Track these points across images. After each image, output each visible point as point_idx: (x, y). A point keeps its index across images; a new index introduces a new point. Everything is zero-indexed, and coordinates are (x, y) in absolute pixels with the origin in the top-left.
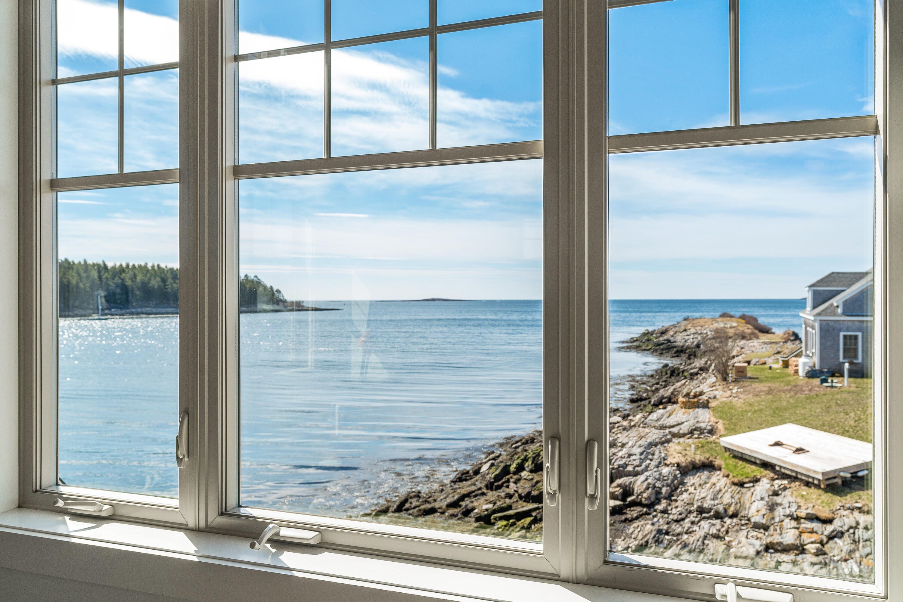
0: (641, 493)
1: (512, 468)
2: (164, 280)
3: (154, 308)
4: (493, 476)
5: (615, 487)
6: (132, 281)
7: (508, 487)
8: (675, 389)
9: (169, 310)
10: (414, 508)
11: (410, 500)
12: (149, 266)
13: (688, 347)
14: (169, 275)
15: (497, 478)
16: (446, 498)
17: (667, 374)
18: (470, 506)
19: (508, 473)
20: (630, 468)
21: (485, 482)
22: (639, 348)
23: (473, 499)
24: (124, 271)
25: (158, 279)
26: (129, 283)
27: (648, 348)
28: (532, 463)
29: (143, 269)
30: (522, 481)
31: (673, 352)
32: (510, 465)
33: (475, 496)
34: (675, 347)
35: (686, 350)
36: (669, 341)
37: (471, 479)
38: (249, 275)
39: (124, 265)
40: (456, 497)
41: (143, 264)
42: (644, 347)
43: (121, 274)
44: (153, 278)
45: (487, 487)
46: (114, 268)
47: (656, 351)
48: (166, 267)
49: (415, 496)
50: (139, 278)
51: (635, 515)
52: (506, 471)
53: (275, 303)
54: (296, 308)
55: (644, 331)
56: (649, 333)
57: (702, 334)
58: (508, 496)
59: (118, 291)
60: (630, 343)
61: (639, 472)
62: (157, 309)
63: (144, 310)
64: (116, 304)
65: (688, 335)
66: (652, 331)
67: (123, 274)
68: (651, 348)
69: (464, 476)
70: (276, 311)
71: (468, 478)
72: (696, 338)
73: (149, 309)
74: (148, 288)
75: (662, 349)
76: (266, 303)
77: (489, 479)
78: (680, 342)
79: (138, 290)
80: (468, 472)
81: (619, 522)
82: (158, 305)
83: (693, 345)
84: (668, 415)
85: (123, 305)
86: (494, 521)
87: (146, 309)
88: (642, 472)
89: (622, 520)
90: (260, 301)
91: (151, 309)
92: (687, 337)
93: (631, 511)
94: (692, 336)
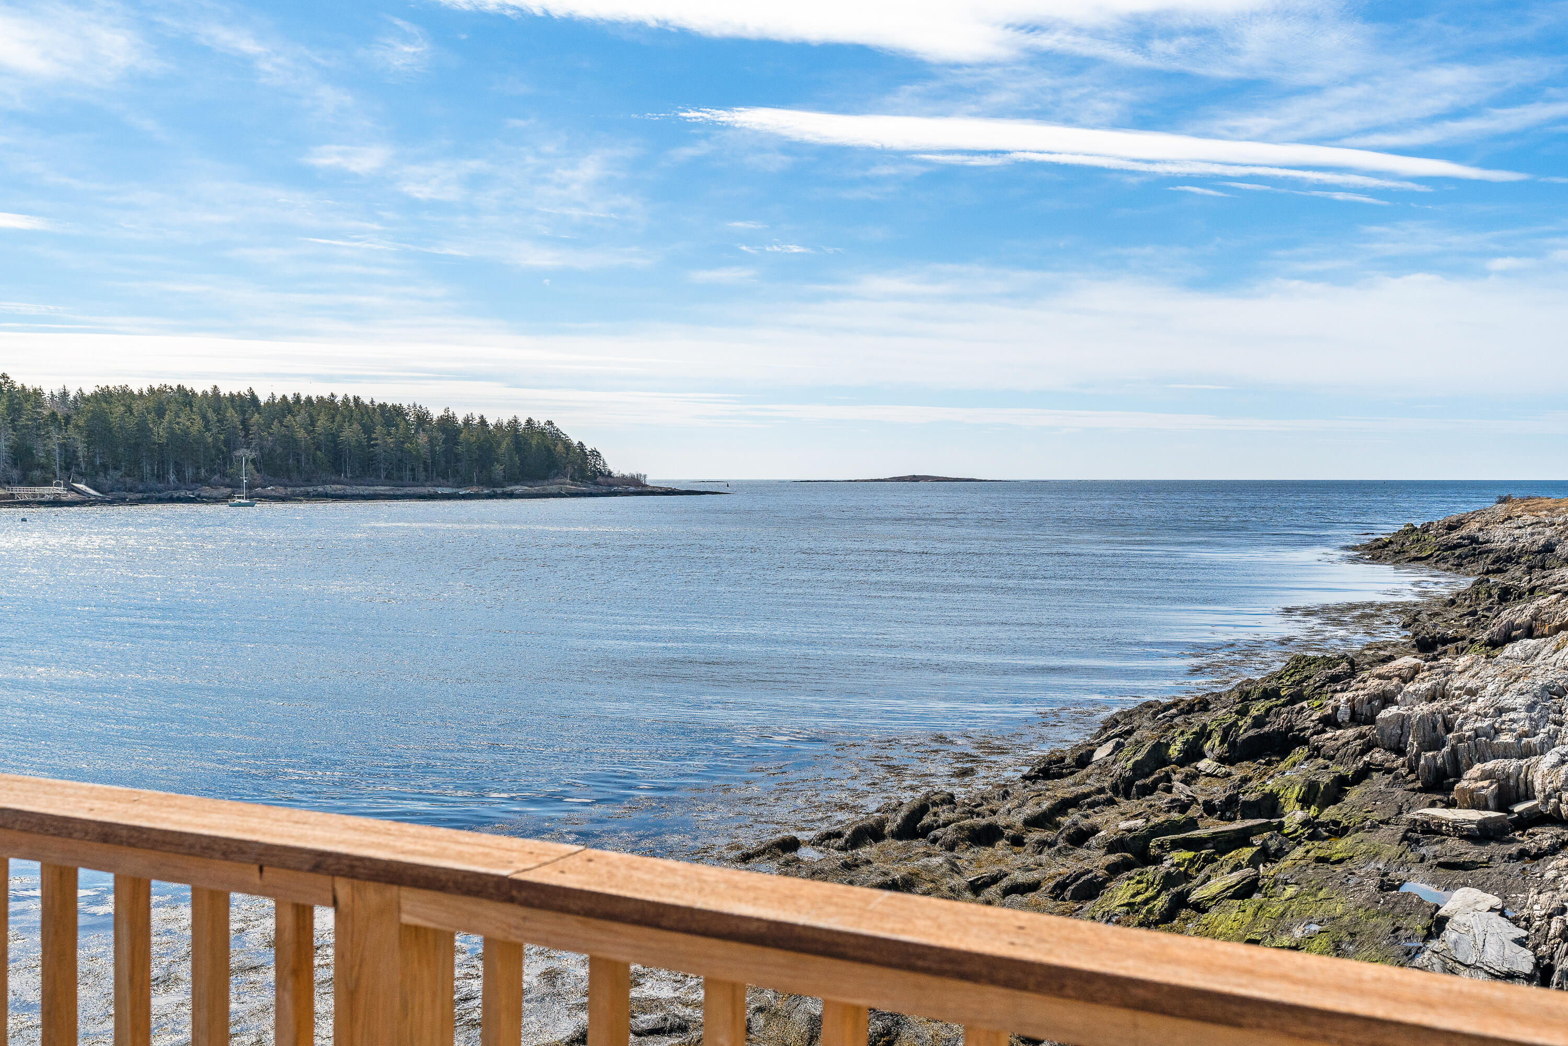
0: (1556, 790)
1: (1174, 751)
2: (368, 430)
3: (350, 485)
4: (1130, 764)
5: (1476, 780)
6: (309, 432)
7: (1169, 790)
8: (1539, 609)
9: (380, 489)
10: (945, 825)
11: (933, 809)
12: (339, 399)
13: (1523, 552)
14: (377, 418)
15: (1140, 769)
16: (1020, 806)
17: (1490, 596)
18: (1084, 823)
19: (1165, 762)
20: (1506, 738)
21: (1109, 780)
22: (1401, 557)
23: (1090, 812)
24: (290, 411)
25: (356, 426)
26: (301, 434)
27: (1424, 555)
28: (1222, 742)
29: (327, 405)
30: (1202, 781)
31: (1488, 561)
32: (1168, 746)
33: (1092, 805)
34: (1490, 551)
35: (1519, 557)
36: (1473, 540)
37: (1072, 773)
38: (535, 420)
39: (290, 398)
40: (1046, 805)
41: (326, 395)
42: (1413, 554)
43: (285, 417)
44: (346, 425)
45: (1115, 788)
46: (271, 404)
47: (1444, 559)
48: (372, 402)
49: (943, 802)
50: (322, 422)
51: (1546, 844)
52: (1158, 756)
53: (589, 478)
54: (632, 489)
55: (1402, 527)
56: (1416, 528)
57: (1554, 524)
58: (1176, 807)
59: (279, 450)
60: (1375, 548)
61: (1533, 749)
62: (355, 487)
63: (329, 488)
64: (275, 475)
65: (1520, 528)
66: (1422, 525)
67: (289, 417)
68: (1431, 555)
69: (1054, 769)
70: (591, 495)
71: (1064, 771)
72: (1539, 533)
73: (339, 487)
74: (336, 445)
75: (1459, 556)
76: (571, 477)
77: (1118, 772)
78: (1502, 542)
79: (318, 448)
80: (1062, 759)
81: (1503, 858)
82: (356, 479)
83: (1535, 548)
84: (1554, 648)
85: (289, 478)
86: (1158, 851)
87: (334, 487)
88: (1542, 748)
89: (1510, 855)
90: (558, 473)
91: (343, 487)
92: (1517, 532)
93: (1528, 835)
94: (1529, 530)
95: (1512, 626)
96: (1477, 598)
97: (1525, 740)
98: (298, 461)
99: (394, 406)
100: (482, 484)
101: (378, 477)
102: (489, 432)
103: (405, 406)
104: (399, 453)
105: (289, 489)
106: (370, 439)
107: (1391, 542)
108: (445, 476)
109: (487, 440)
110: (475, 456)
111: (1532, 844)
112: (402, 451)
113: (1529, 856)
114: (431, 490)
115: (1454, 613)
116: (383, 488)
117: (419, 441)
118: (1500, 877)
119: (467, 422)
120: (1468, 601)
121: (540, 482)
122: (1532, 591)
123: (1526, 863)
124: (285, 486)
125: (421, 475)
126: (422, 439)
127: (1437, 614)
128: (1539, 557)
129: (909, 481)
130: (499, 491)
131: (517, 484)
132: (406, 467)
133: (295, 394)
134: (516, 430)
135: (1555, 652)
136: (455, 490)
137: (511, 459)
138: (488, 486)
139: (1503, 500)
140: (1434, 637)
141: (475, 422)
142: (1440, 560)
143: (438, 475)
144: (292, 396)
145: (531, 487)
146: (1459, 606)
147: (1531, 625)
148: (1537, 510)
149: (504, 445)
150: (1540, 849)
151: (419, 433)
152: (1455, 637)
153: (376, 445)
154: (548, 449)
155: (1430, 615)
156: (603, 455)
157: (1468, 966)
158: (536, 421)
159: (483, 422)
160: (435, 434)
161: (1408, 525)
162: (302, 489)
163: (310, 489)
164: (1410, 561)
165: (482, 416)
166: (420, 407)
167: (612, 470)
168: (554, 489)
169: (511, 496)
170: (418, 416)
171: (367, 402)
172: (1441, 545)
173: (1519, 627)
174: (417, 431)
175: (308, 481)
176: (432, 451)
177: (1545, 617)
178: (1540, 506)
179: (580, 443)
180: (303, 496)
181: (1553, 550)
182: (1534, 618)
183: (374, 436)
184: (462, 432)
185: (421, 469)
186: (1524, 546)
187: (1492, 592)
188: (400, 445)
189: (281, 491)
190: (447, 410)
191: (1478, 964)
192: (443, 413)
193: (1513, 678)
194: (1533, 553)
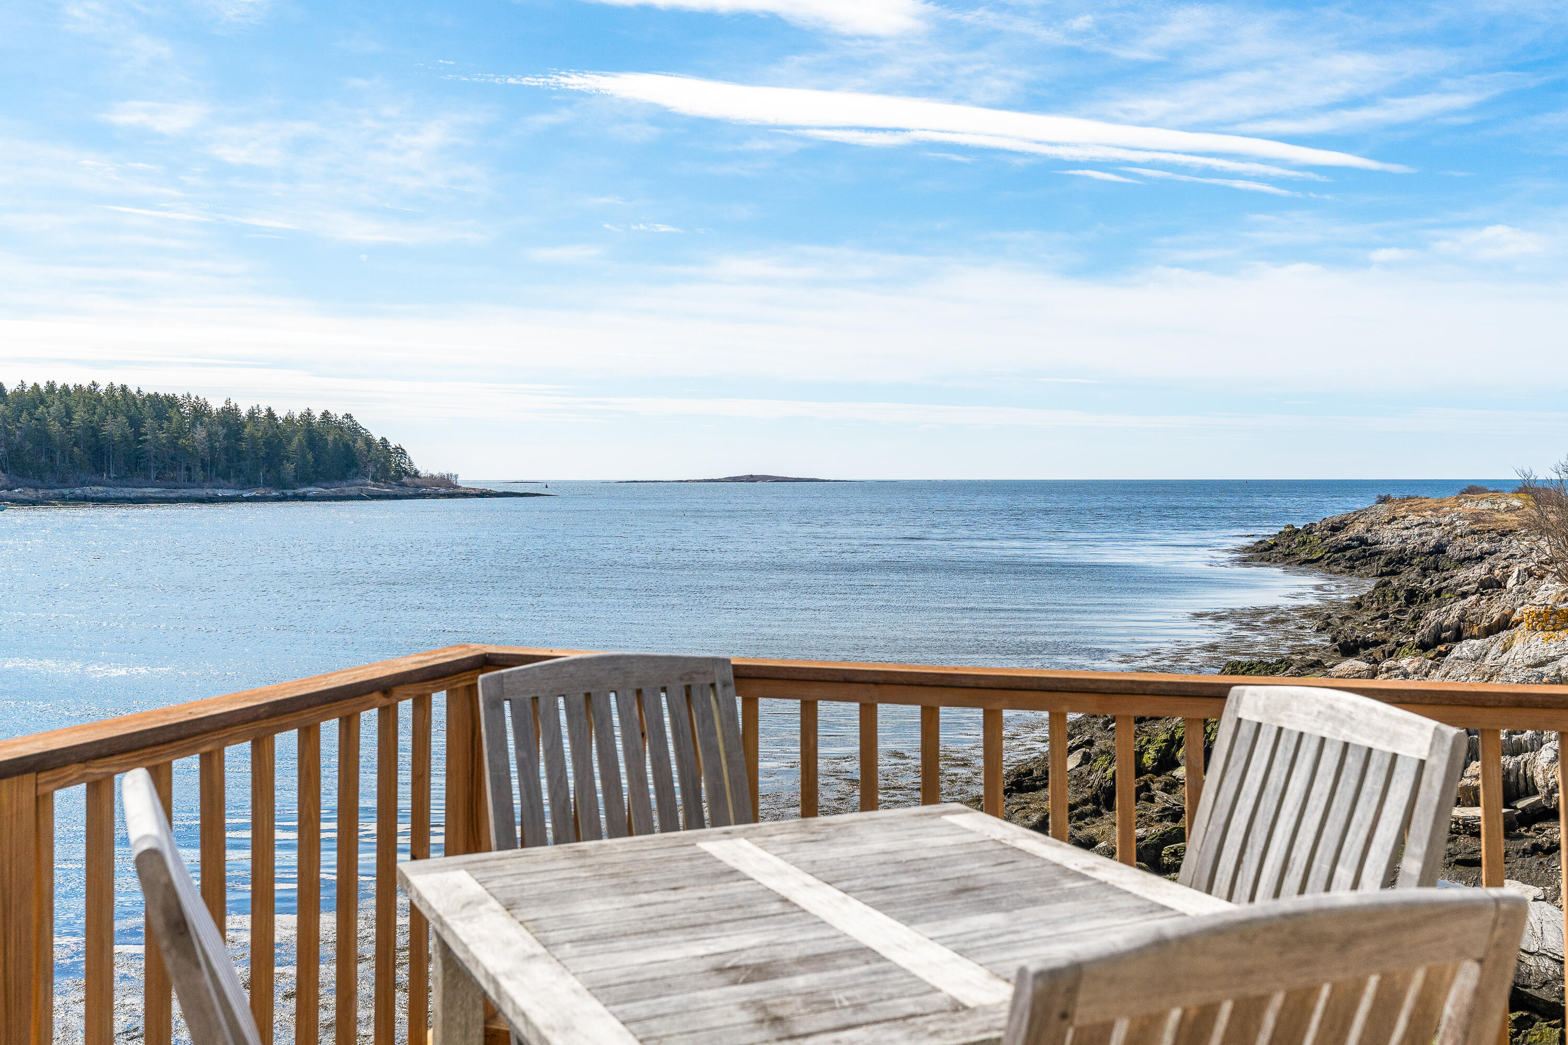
1: (1149, 760)
2: (135, 423)
3: (114, 486)
6: (64, 426)
7: (1152, 799)
9: (149, 491)
12: (103, 387)
13: (1415, 553)
19: (1142, 771)
21: (1088, 791)
22: (1291, 559)
24: (42, 401)
25: (121, 419)
26: (55, 427)
27: (1315, 557)
31: (1381, 563)
34: (1381, 553)
35: (1411, 559)
36: (1363, 541)
39: (42, 386)
41: (86, 384)
42: (1303, 556)
43: (36, 408)
44: (109, 417)
46: (20, 394)
47: (1336, 562)
48: (139, 392)
50: (79, 416)
53: (393, 479)
54: (442, 490)
55: (1282, 529)
56: (1299, 530)
57: (1441, 525)
58: (1168, 815)
59: (29, 446)
60: (1261, 551)
61: (1524, 746)
62: (119, 489)
63: (88, 491)
64: (23, 476)
65: (1407, 528)
66: (1305, 527)
67: (41, 409)
68: (1322, 557)
69: (1027, 781)
70: (396, 497)
71: (1038, 783)
72: (1427, 534)
73: (100, 488)
74: (97, 441)
75: (1350, 559)
76: (372, 477)
77: (1096, 783)
78: (1391, 543)
79: (76, 444)
80: (1031, 772)
81: (1517, 853)
82: (122, 479)
83: (1426, 549)
84: (1501, 648)
85: (41, 478)
86: (1172, 859)
87: (95, 488)
88: (1532, 745)
89: (1524, 850)
90: (357, 473)
91: (106, 488)
92: (1405, 532)
93: (1535, 830)
94: (1417, 530)
95: (1440, 628)
96: (1384, 601)
97: (1515, 737)
98: (52, 459)
99: (166, 397)
100: (270, 486)
101: (148, 477)
102: (278, 427)
103: (180, 397)
104: (172, 451)
105: (41, 492)
106: (137, 433)
107: (1276, 545)
108: (226, 476)
109: (275, 435)
110: (262, 454)
111: (1544, 839)
112: (175, 448)
113: (1542, 850)
114: (210, 492)
115: (1365, 617)
116: (154, 490)
117: (196, 436)
118: (1523, 871)
119: (252, 414)
120: (1376, 603)
121: (337, 483)
122: (1438, 593)
123: (1541, 857)
124: (36, 488)
125: (199, 474)
126: (200, 433)
127: (1347, 618)
128: (1432, 558)
129: (747, 481)
130: (289, 493)
131: (310, 484)
132: (180, 466)
133: (48, 383)
134: (310, 424)
135: (1504, 651)
136: (238, 492)
137: (304, 457)
138: (276, 489)
139: (1384, 500)
140: (1355, 641)
141: (262, 415)
142: (1332, 562)
143: (217, 475)
144: (45, 384)
145: (327, 488)
146: (1367, 609)
147: (1459, 627)
148: (1421, 510)
149: (296, 441)
150: (1552, 843)
151: (196, 427)
152: (1377, 641)
153: (145, 441)
154: (347, 446)
155: (1341, 619)
156: (409, 453)
157: (1532, 954)
158: (333, 414)
159: (271, 415)
160: (215, 428)
161: (1288, 526)
162: (56, 491)
163: (66, 491)
164: (1300, 564)
165: (270, 409)
166: (197, 398)
167: (419, 469)
168: (354, 490)
169: (304, 498)
170: (195, 408)
171: (134, 391)
172: (1331, 547)
173: (1448, 628)
174: (193, 425)
175: (64, 482)
176: (212, 448)
177: (1472, 618)
178: (1423, 505)
179: (384, 439)
180: (57, 499)
181: (1444, 552)
182: (1462, 619)
183: (143, 430)
184: (245, 427)
185: (198, 469)
186: (1415, 547)
187: (1398, 594)
188: (173, 442)
189: (31, 493)
190: (228, 402)
191: (1541, 951)
192: (224, 405)
193: (1486, 677)
194: (1425, 554)
